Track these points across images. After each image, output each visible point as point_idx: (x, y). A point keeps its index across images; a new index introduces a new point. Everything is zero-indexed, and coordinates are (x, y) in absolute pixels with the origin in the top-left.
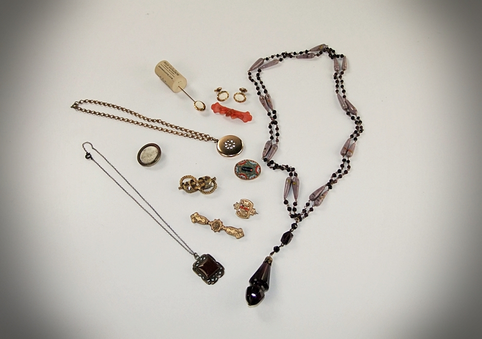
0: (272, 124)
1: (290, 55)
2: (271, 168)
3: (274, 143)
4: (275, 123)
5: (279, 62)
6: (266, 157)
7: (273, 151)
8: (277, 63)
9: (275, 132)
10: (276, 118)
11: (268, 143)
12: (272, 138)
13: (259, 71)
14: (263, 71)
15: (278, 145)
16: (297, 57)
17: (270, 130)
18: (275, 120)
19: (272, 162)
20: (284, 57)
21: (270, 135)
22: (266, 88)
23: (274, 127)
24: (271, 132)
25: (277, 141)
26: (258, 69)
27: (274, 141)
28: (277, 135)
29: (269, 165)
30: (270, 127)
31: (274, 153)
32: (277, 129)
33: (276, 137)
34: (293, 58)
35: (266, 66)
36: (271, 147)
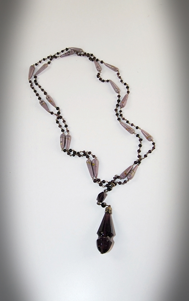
0: (58, 119)
1: (55, 57)
2: (71, 156)
3: (66, 134)
4: (61, 117)
5: (48, 65)
6: (65, 148)
7: (68, 142)
8: (47, 67)
9: (63, 125)
10: (60, 114)
11: (62, 136)
12: (63, 131)
13: (35, 77)
14: (38, 76)
15: (70, 134)
16: (60, 56)
17: (58, 125)
18: (60, 115)
19: (71, 150)
20: (51, 60)
21: (60, 129)
22: (45, 90)
23: (61, 121)
24: (60, 126)
25: (68, 131)
26: (33, 77)
27: (65, 132)
28: (66, 126)
29: (69, 154)
30: (57, 122)
31: (70, 142)
32: (64, 121)
33: (66, 128)
34: (58, 58)
35: (39, 71)
36: (65, 138)
